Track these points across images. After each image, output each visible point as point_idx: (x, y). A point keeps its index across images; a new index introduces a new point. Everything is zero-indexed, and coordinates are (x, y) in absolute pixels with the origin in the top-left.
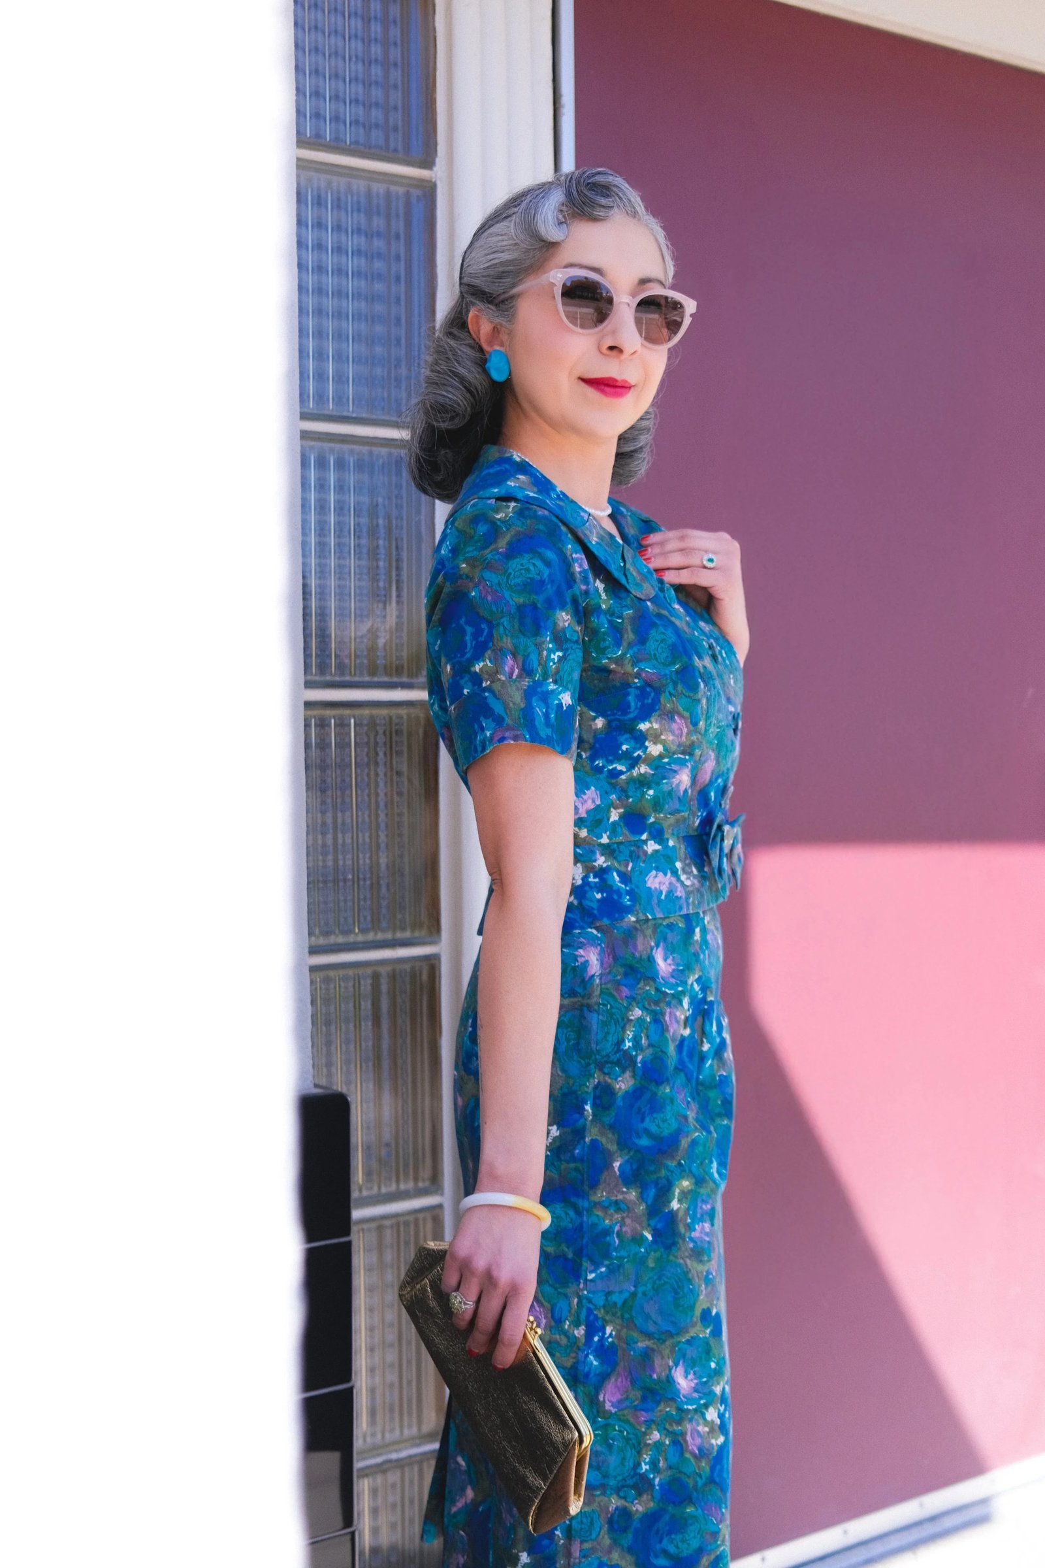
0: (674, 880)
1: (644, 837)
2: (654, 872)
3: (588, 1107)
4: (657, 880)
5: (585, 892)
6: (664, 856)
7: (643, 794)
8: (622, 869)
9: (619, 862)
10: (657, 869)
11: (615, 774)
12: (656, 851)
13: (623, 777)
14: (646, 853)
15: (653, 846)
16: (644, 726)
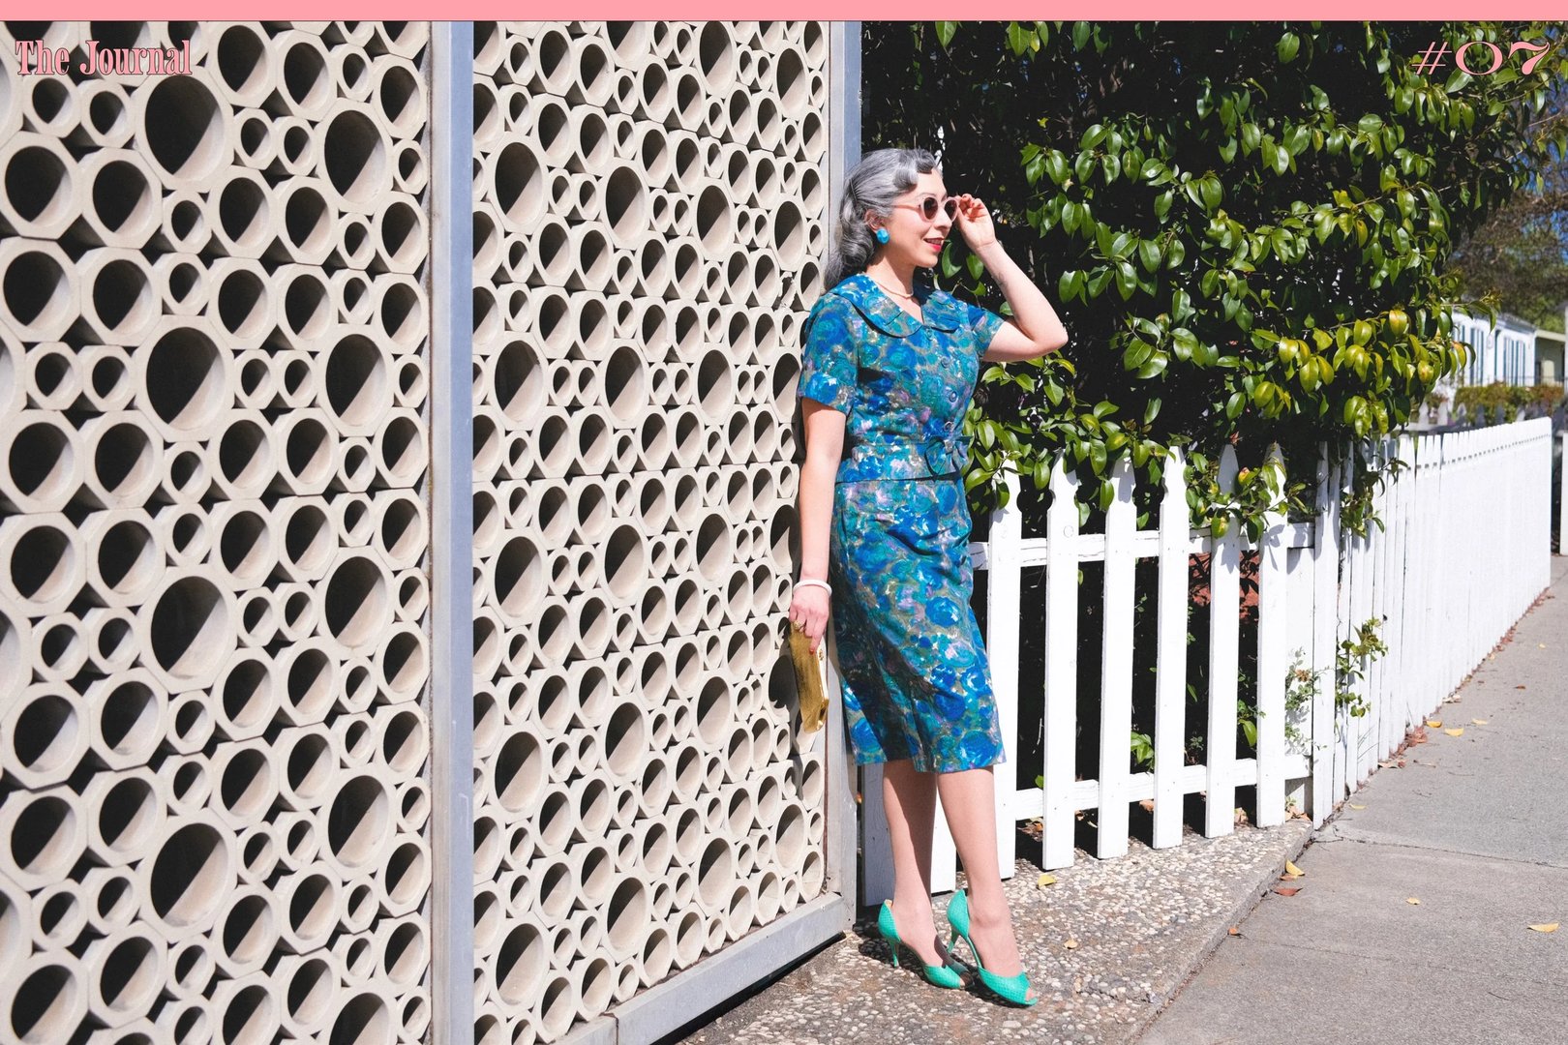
1: (892, 444)
4: (897, 463)
5: (862, 466)
6: (901, 453)
8: (879, 458)
10: (896, 458)
11: (879, 415)
12: (897, 451)
13: (883, 416)
14: (892, 452)
15: (896, 448)
16: (888, 394)
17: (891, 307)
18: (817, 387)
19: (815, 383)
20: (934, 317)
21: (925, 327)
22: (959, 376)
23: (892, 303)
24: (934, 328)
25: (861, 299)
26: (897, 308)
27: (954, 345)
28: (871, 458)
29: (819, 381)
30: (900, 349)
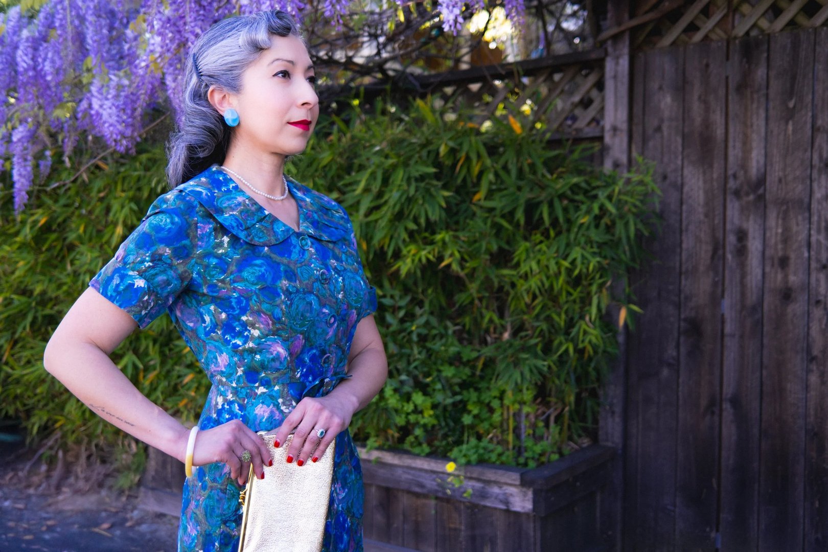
0: (274, 409)
1: (257, 385)
2: (261, 405)
3: (216, 544)
4: (262, 409)
5: (222, 413)
6: (269, 395)
7: (253, 358)
8: (241, 402)
9: (240, 398)
10: (263, 403)
11: (236, 346)
12: (264, 393)
13: (240, 348)
14: (256, 394)
15: (262, 390)
16: (244, 318)
17: (253, 208)
18: (118, 286)
19: (116, 280)
20: (315, 224)
21: (298, 235)
22: (340, 296)
23: (256, 203)
24: (311, 236)
25: (212, 198)
26: (261, 209)
27: (338, 259)
28: (230, 403)
29: (123, 277)
30: (258, 262)
